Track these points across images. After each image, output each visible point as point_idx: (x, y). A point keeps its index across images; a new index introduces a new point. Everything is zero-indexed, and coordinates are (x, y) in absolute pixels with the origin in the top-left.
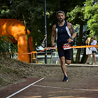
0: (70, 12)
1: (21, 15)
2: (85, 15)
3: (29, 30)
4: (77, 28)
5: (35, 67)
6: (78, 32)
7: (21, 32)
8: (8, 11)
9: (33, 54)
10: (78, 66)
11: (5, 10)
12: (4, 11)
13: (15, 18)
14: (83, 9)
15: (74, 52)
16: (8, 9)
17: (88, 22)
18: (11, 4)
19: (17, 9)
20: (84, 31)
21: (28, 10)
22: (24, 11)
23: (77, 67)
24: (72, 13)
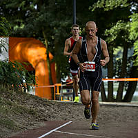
0: (109, 29)
1: (41, 32)
2: (131, 33)
3: (52, 53)
4: (120, 52)
5: (59, 106)
6: (121, 57)
7: (41, 58)
8: (22, 27)
9: (56, 87)
10: (120, 106)
11: (19, 25)
12: (17, 27)
13: (32, 37)
14: (128, 26)
15: (114, 87)
16: (23, 23)
17: (135, 44)
18: (28, 16)
19: (35, 24)
20: (129, 56)
21: (51, 25)
22: (45, 27)
23: (118, 106)
24: (112, 30)
